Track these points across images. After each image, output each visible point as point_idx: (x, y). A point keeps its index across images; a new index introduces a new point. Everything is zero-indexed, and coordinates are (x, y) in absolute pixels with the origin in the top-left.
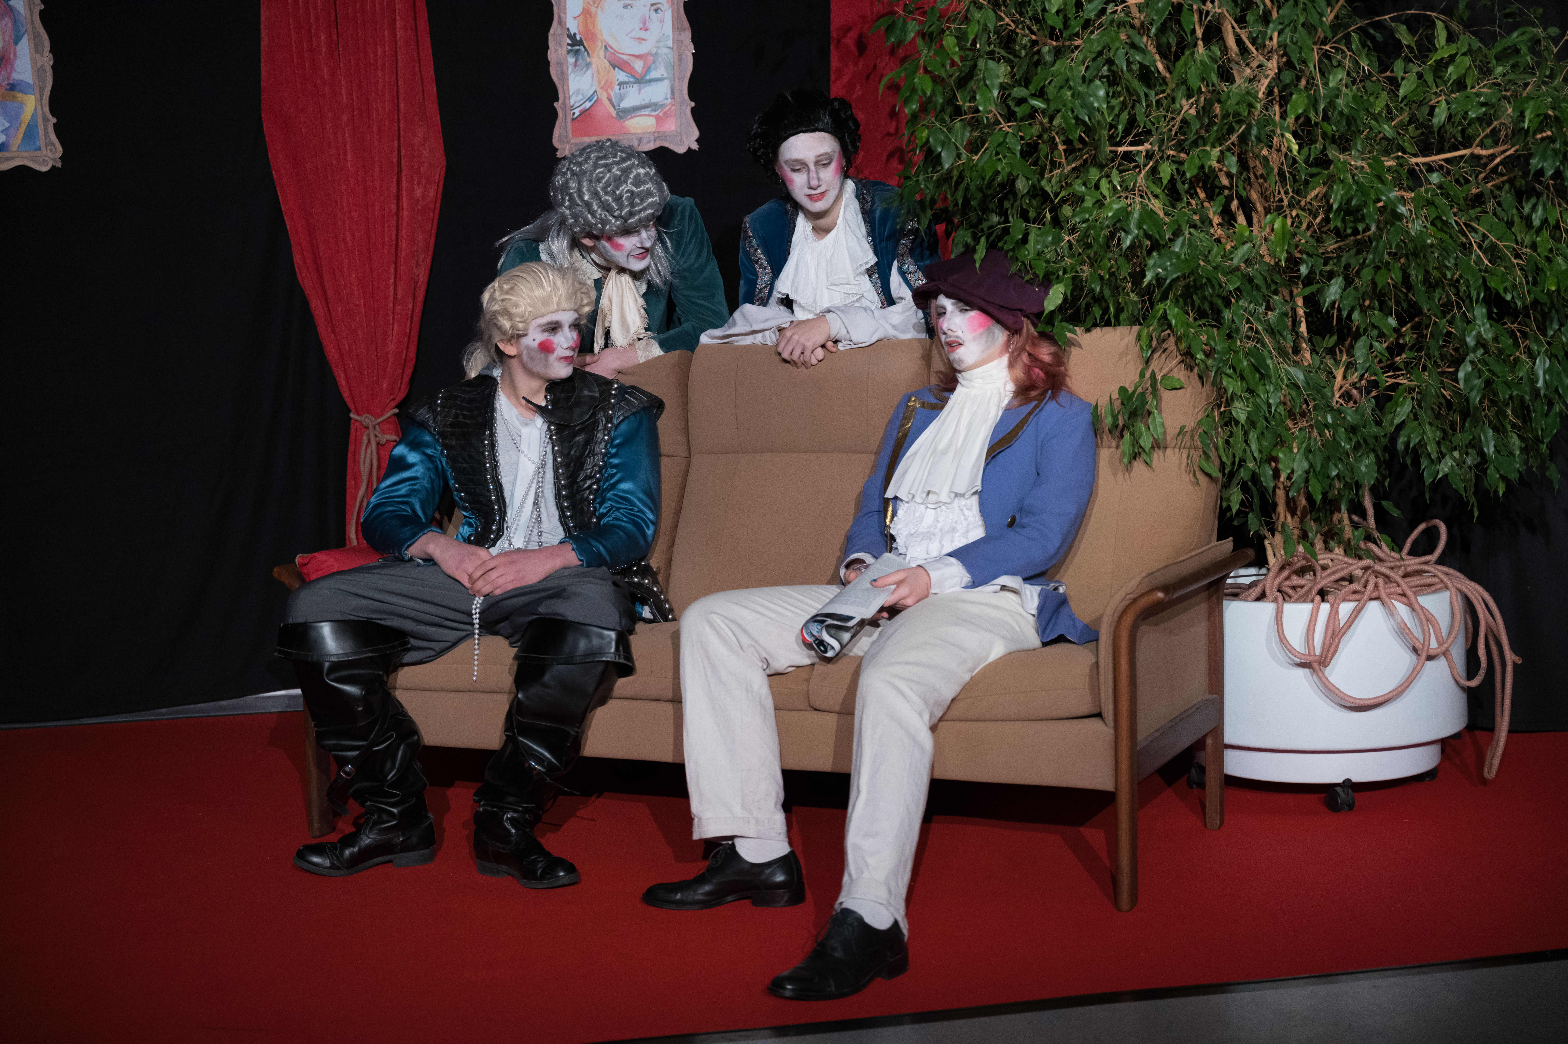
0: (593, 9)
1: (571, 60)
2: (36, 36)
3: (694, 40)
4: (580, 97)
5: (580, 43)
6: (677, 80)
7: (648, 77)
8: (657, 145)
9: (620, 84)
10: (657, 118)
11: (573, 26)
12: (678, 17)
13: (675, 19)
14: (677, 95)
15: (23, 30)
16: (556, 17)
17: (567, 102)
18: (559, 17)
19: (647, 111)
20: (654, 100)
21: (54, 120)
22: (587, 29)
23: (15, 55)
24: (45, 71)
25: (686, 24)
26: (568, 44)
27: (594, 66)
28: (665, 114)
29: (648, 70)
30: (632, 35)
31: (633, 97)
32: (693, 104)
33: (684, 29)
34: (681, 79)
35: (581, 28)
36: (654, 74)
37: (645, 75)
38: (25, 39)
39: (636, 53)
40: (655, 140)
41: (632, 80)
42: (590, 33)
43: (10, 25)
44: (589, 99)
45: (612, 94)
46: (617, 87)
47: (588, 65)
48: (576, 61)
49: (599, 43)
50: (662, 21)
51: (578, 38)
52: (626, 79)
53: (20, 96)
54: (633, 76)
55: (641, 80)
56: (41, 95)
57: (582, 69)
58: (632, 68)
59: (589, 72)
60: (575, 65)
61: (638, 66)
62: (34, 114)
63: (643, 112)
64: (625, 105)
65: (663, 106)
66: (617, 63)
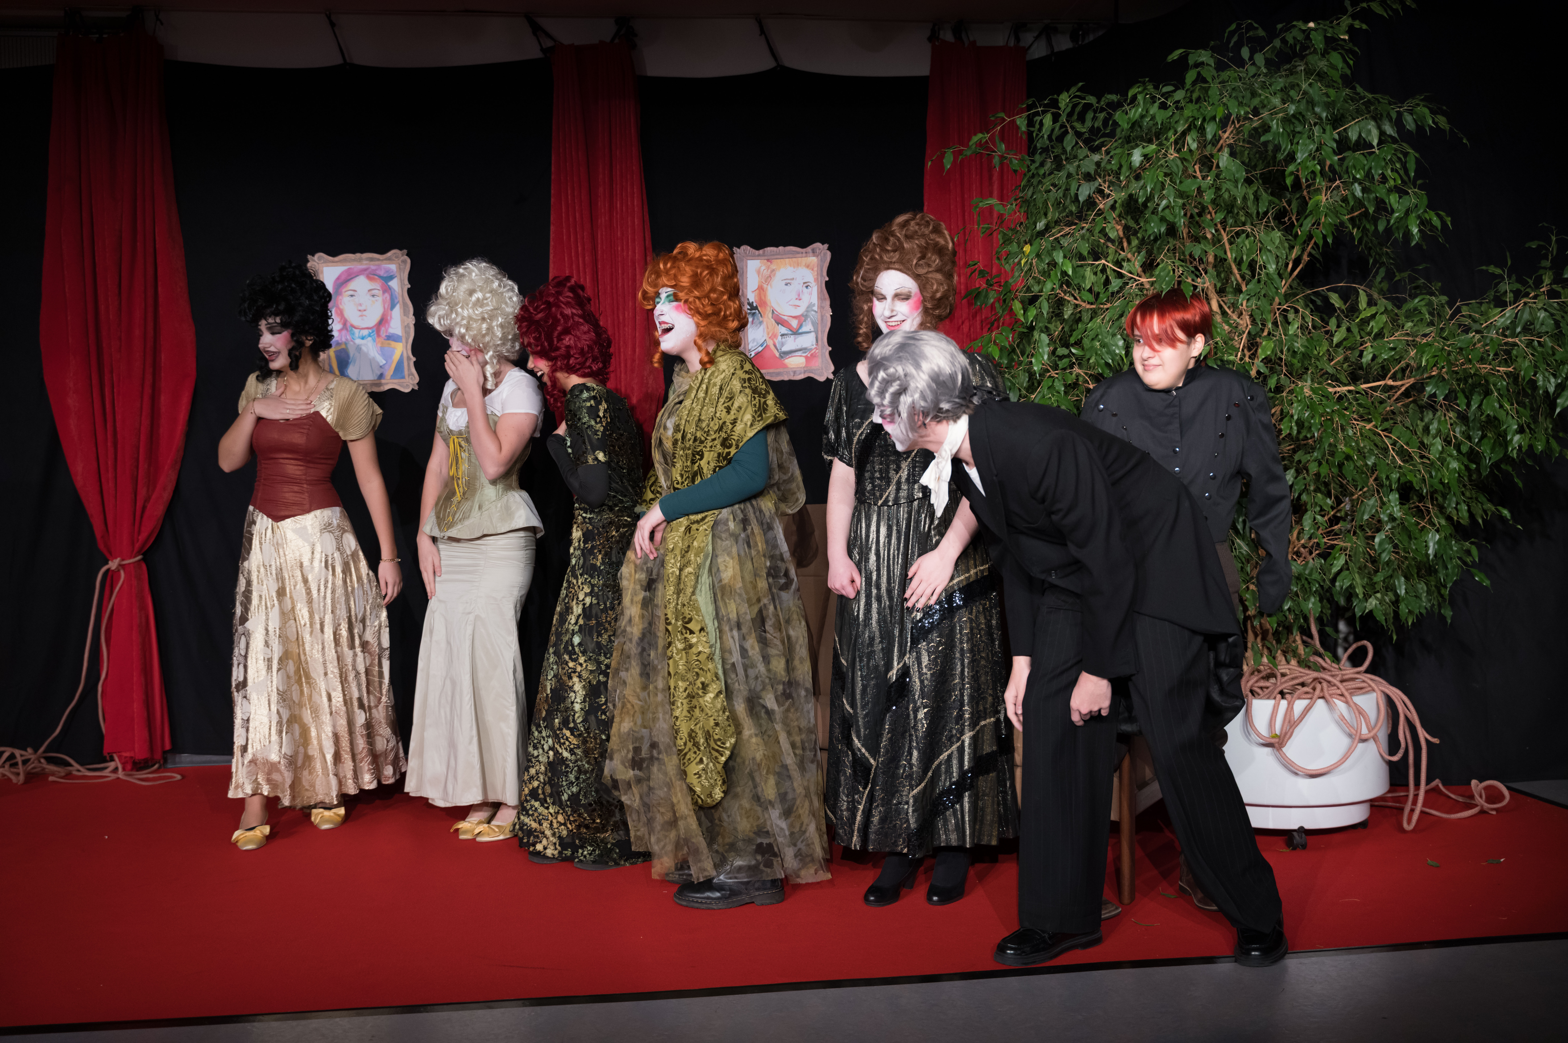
0: (765, 286)
1: (750, 319)
2: (405, 305)
3: (831, 306)
4: (755, 344)
5: (756, 308)
6: (820, 333)
7: (800, 331)
8: (806, 376)
9: (782, 335)
10: (806, 357)
11: (752, 297)
12: (822, 291)
13: (820, 293)
14: (820, 343)
15: (396, 301)
17: (747, 347)
19: (799, 353)
20: (804, 346)
21: (414, 359)
23: (391, 317)
24: (409, 328)
25: (827, 296)
26: (748, 309)
27: (765, 323)
28: (812, 355)
29: (800, 326)
30: (790, 303)
31: (790, 344)
32: (830, 349)
33: (825, 299)
34: (823, 332)
35: (757, 299)
36: (804, 329)
37: (799, 329)
38: (398, 306)
39: (793, 315)
40: (805, 372)
41: (790, 332)
42: (763, 302)
43: (388, 298)
44: (761, 345)
45: (776, 342)
46: (780, 338)
47: (761, 323)
48: (753, 320)
49: (768, 308)
50: (811, 294)
51: (755, 305)
52: (786, 332)
53: (393, 344)
54: (791, 330)
55: (796, 333)
56: (407, 343)
57: (757, 326)
58: (790, 325)
59: (762, 327)
60: (752, 323)
61: (794, 323)
62: (402, 355)
63: (797, 354)
64: (784, 349)
65: (811, 350)
66: (780, 321)
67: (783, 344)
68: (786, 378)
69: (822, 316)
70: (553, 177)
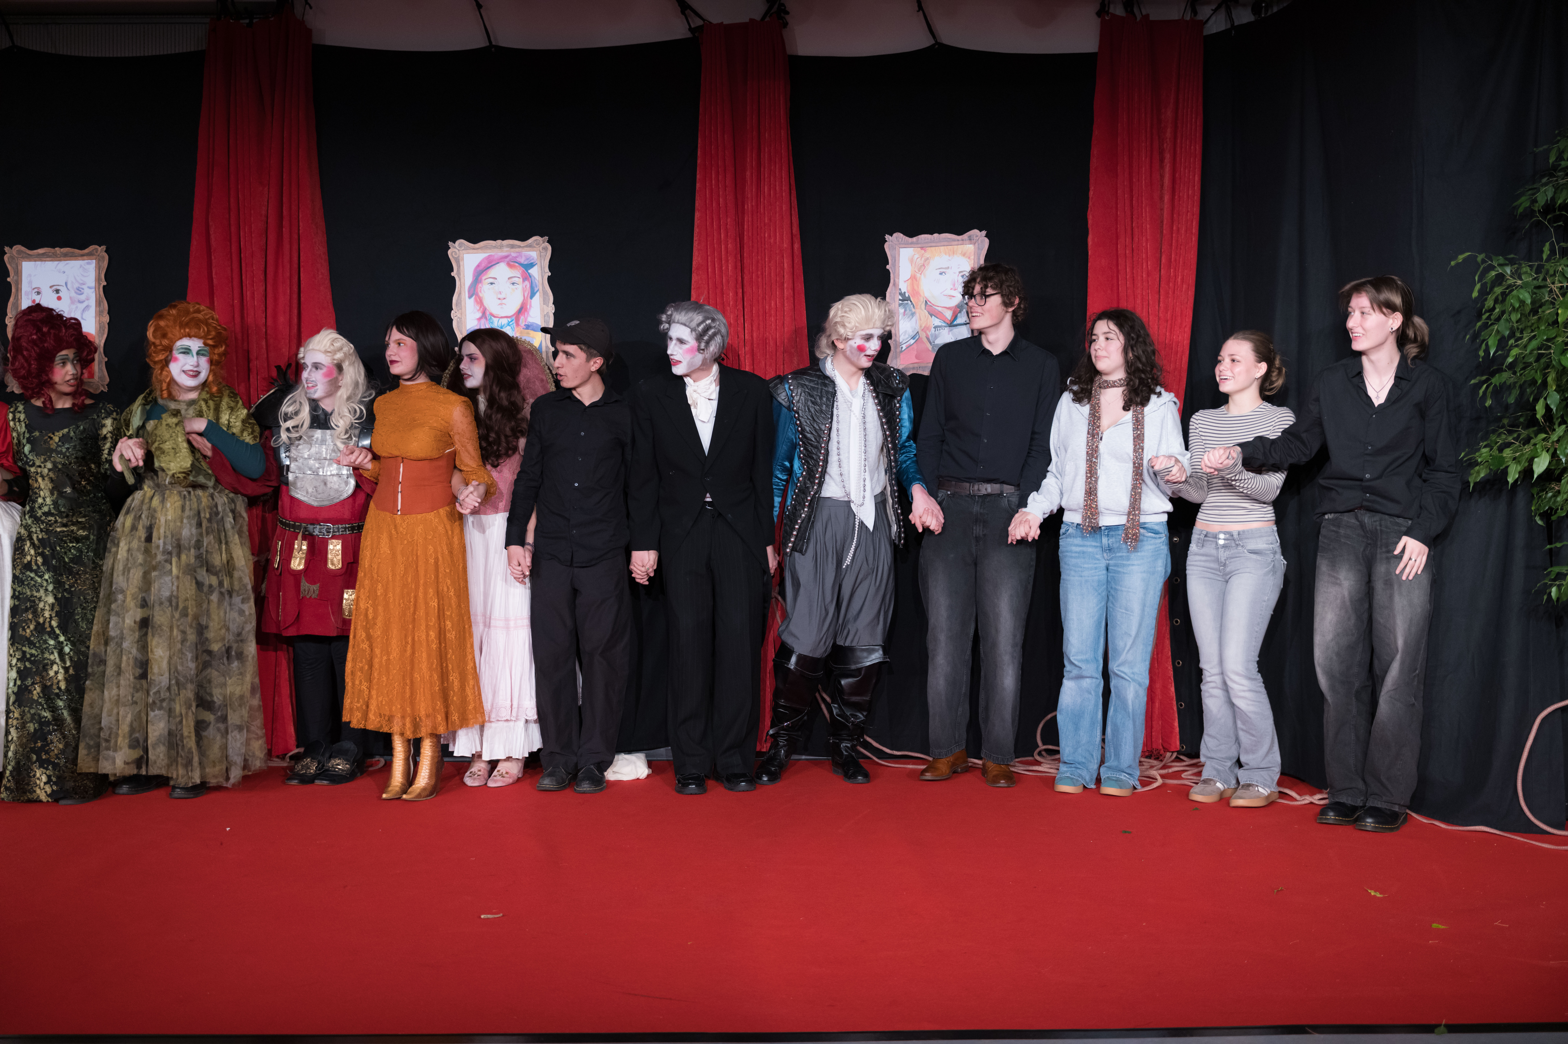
0: (918, 275)
1: (902, 310)
4: (907, 336)
5: (908, 299)
9: (935, 327)
11: (904, 287)
15: (536, 289)
16: (892, 281)
18: (894, 281)
22: (913, 289)
23: (530, 306)
24: (549, 317)
26: (900, 300)
27: (917, 314)
29: (955, 317)
30: (945, 293)
35: (909, 288)
36: (959, 321)
37: (953, 321)
38: (538, 295)
39: (948, 306)
41: (944, 324)
42: (916, 293)
43: (528, 286)
44: (913, 338)
45: (929, 334)
46: (933, 330)
47: (913, 314)
48: (905, 311)
51: (907, 296)
52: (940, 324)
53: (532, 333)
54: (945, 322)
55: (950, 324)
57: (909, 317)
58: (944, 316)
59: (914, 319)
60: (904, 314)
61: (949, 315)
62: (541, 345)
64: (938, 341)
66: (933, 313)
70: (699, 161)
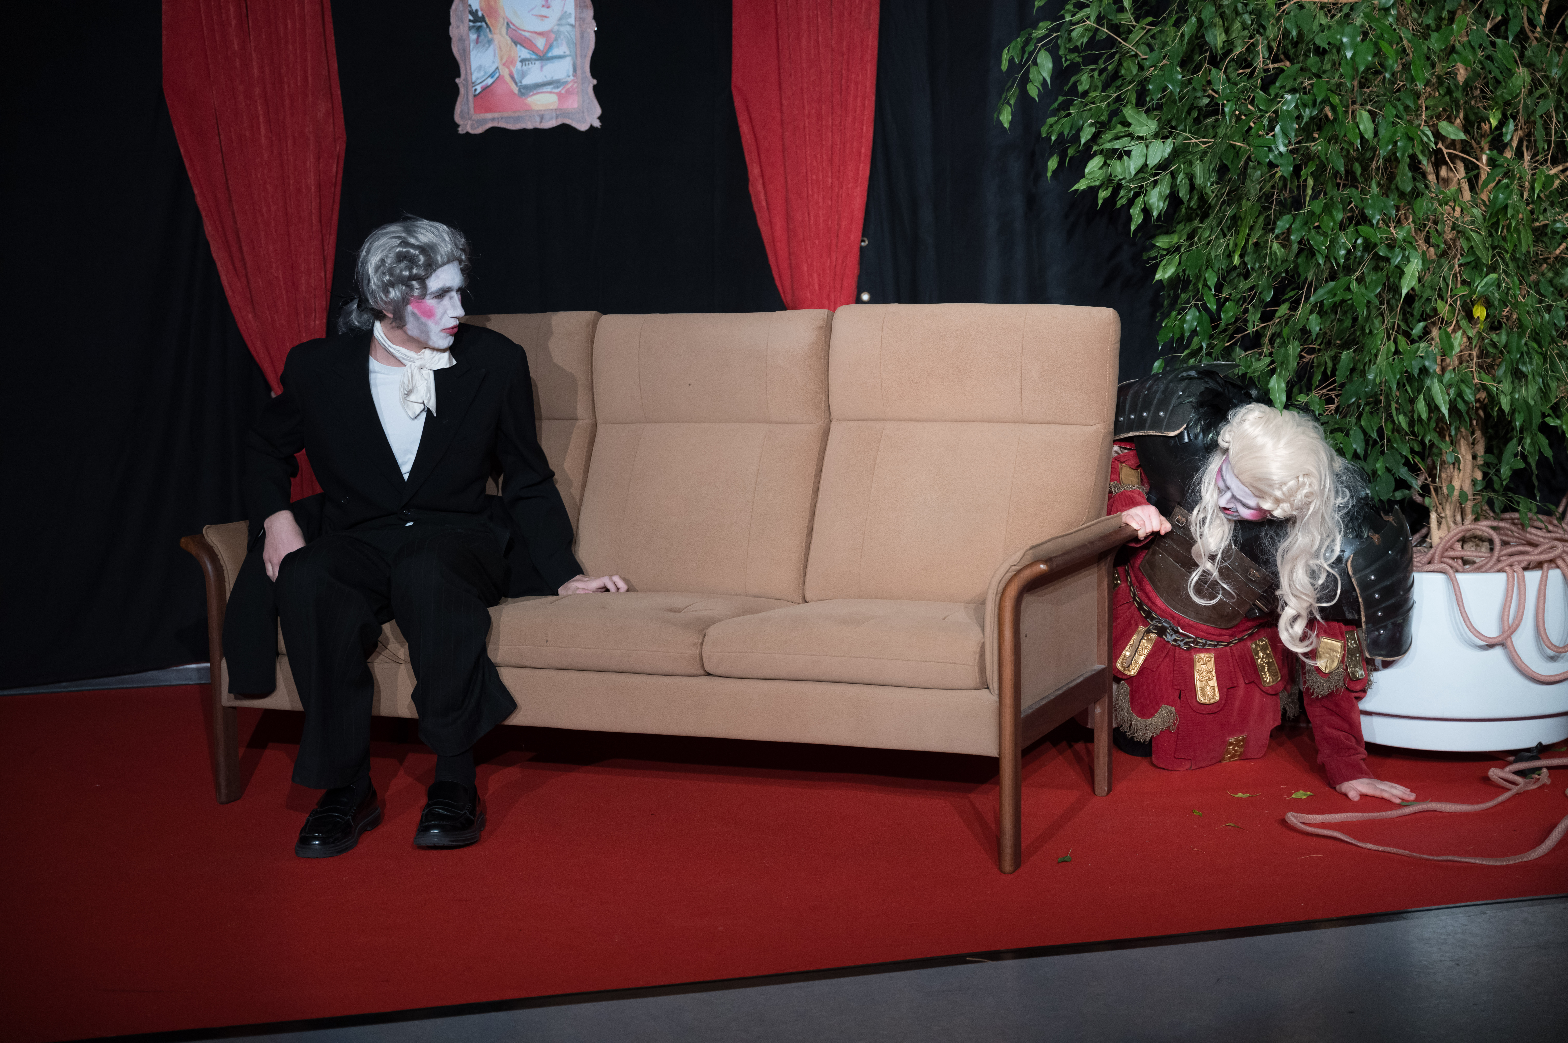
3: (596, 18)
6: (579, 58)
7: (550, 55)
8: (559, 122)
10: (559, 95)
11: (475, 3)
14: (579, 73)
17: (469, 78)
19: (549, 88)
20: (556, 78)
25: (588, 2)
28: (567, 91)
30: (535, 12)
31: (535, 74)
32: (595, 82)
33: (586, 7)
35: (483, 5)
36: (555, 52)
37: (547, 52)
42: (492, 9)
46: (519, 64)
48: (478, 37)
49: (501, 20)
54: (536, 54)
55: (543, 57)
57: (484, 46)
59: (491, 48)
61: (540, 43)
63: (545, 89)
64: (527, 81)
65: (565, 83)
66: (519, 40)
67: (523, 75)
68: (530, 126)
69: (582, 34)
